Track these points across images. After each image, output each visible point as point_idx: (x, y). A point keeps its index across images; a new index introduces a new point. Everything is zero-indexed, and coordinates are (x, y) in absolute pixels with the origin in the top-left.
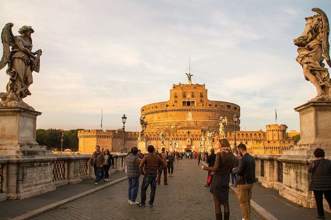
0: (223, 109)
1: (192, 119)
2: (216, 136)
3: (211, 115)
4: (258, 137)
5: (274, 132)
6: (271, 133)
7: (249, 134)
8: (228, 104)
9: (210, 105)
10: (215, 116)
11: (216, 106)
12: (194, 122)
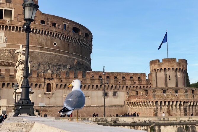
0: (65, 33)
1: (5, 46)
2: (55, 80)
3: (44, 41)
4: (137, 82)
5: (168, 73)
6: (161, 75)
7: (120, 78)
8: (74, 26)
9: (43, 22)
10: (52, 43)
11: (54, 25)
12: (10, 51)
